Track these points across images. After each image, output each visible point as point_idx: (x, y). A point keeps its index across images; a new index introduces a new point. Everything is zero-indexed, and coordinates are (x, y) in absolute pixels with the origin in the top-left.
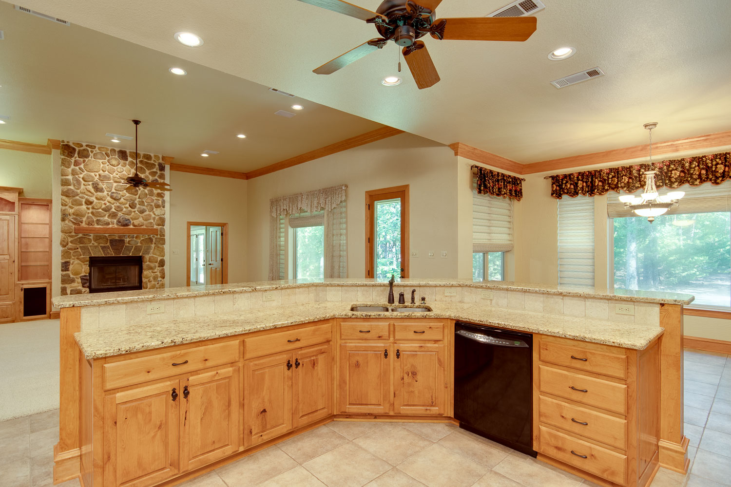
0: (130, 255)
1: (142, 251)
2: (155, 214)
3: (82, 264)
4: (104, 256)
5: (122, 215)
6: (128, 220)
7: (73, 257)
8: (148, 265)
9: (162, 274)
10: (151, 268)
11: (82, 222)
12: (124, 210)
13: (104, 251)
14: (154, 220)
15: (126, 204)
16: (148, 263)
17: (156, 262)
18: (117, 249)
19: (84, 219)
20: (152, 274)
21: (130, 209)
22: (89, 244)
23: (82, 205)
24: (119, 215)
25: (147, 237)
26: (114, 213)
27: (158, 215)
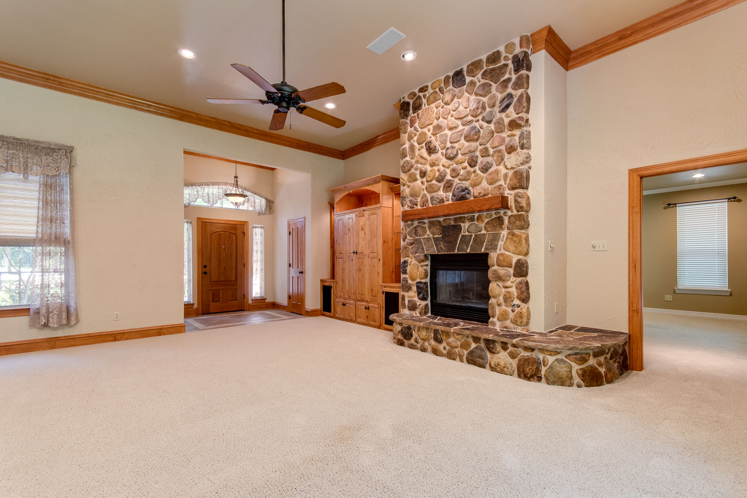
0: (468, 251)
1: (485, 244)
2: (507, 169)
3: (419, 265)
4: (436, 253)
5: (459, 182)
6: (466, 189)
7: (411, 255)
8: (495, 271)
9: (519, 291)
10: (499, 278)
11: (416, 205)
12: (462, 172)
13: (437, 246)
14: (505, 180)
15: (464, 162)
16: (496, 267)
17: (511, 267)
18: (450, 242)
19: (419, 200)
20: (503, 290)
21: (469, 168)
22: (423, 235)
23: (416, 180)
24: (455, 184)
25: (494, 216)
26: (449, 181)
27: (512, 168)
